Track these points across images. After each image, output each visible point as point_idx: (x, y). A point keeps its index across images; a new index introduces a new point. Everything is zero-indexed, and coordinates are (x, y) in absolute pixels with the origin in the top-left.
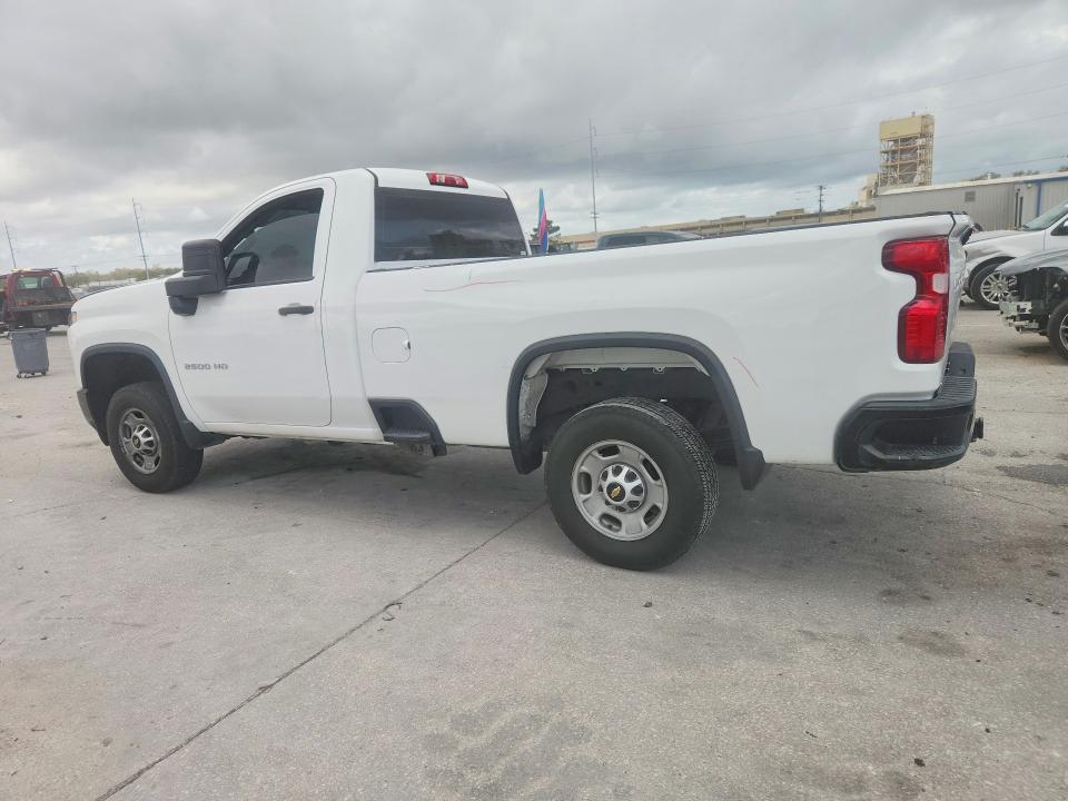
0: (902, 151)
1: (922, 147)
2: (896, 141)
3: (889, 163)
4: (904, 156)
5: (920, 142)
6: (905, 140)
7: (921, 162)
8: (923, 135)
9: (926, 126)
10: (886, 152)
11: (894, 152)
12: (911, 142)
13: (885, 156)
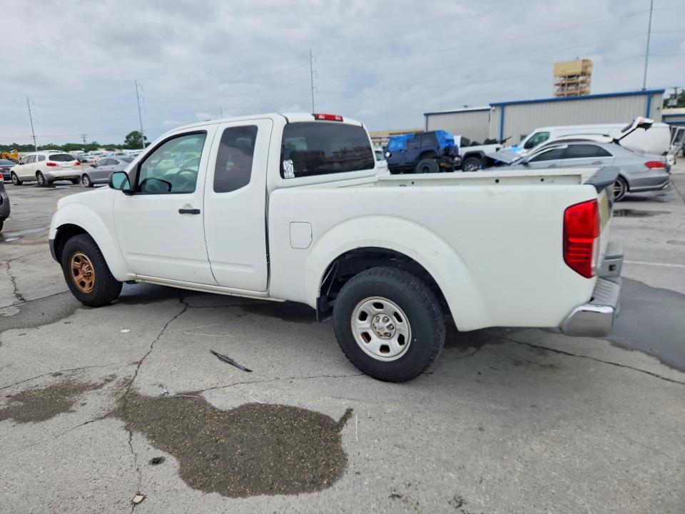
0: (569, 84)
1: (583, 82)
2: (564, 77)
3: (559, 92)
4: (570, 88)
5: (581, 78)
6: (571, 77)
7: (582, 93)
8: (583, 74)
9: (586, 67)
10: (558, 85)
11: (563, 85)
12: (575, 78)
13: (558, 87)
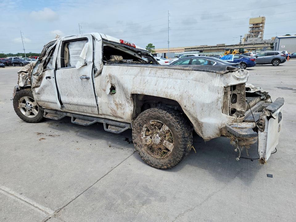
0: (256, 28)
1: (262, 27)
2: (254, 24)
3: (251, 31)
4: (256, 29)
5: (261, 25)
6: (257, 24)
7: (261, 31)
8: (262, 23)
9: (263, 20)
10: (251, 28)
11: (253, 28)
12: (258, 25)
13: (250, 29)
